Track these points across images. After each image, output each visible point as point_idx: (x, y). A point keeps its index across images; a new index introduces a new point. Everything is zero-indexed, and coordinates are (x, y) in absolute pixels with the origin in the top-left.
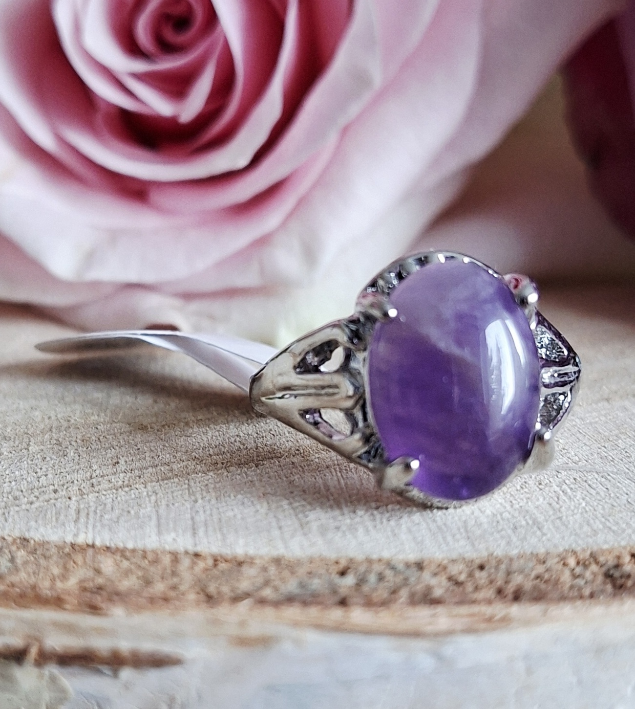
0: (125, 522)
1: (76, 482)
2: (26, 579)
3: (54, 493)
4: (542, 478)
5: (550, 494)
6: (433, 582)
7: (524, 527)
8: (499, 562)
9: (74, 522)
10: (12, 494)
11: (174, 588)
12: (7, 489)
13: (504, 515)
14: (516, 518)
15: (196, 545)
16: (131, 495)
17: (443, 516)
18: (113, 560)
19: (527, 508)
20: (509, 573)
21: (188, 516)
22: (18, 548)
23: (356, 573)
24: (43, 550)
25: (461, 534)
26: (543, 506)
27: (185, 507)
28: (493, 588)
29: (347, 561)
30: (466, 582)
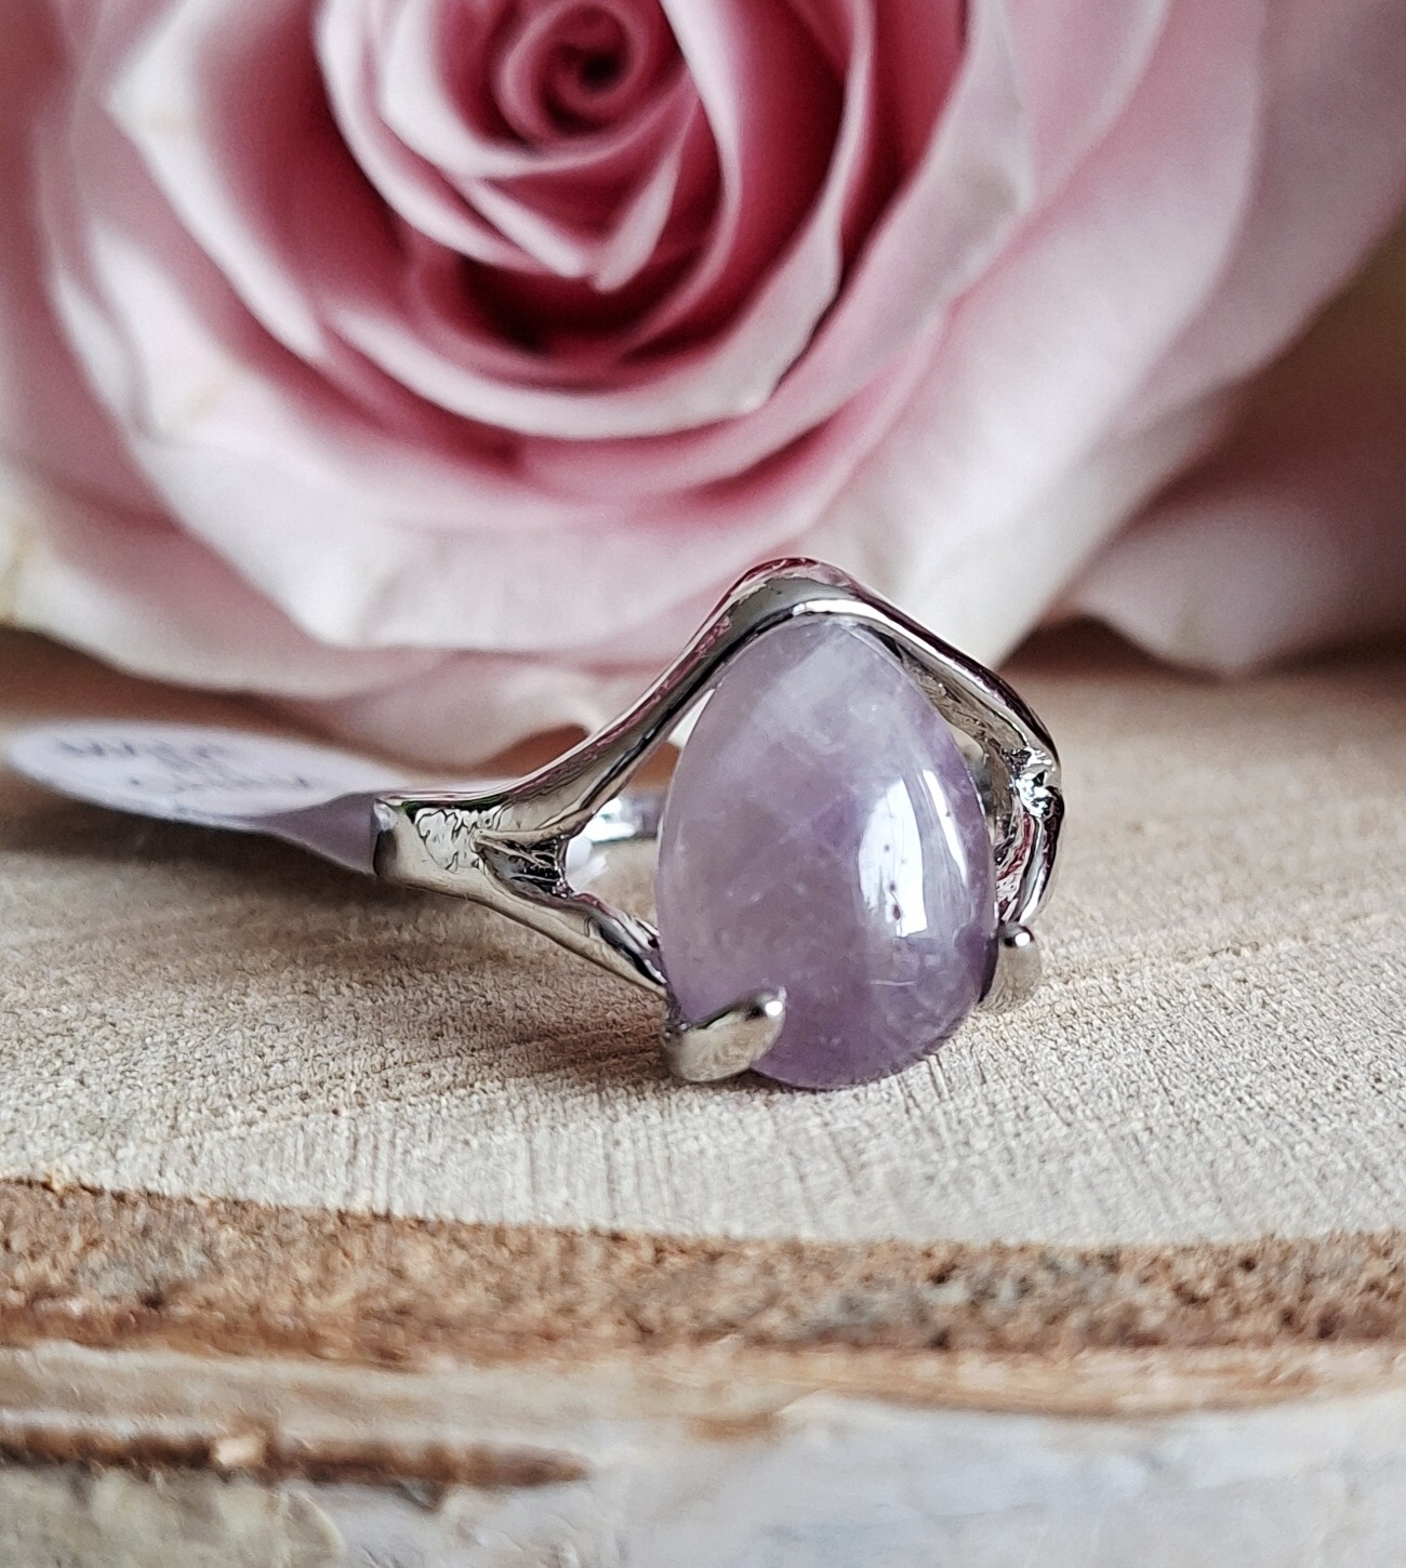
0: (460, 1164)
1: (350, 1076)
2: (239, 1291)
3: (300, 1102)
4: (1382, 1067)
6: (1142, 1296)
7: (1342, 1175)
8: (1288, 1253)
9: (346, 1165)
10: (209, 1102)
11: (567, 1310)
12: (196, 1093)
13: (1298, 1148)
14: (1324, 1155)
15: (615, 1216)
16: (471, 1106)
17: (1164, 1152)
18: (431, 1247)
19: (1348, 1133)
20: (1309, 1278)
21: (601, 1152)
22: (222, 1223)
23: (968, 1278)
24: (276, 1229)
25: (1204, 1191)
26: (1384, 1128)
27: (592, 1132)
28: (1273, 1312)
29: (950, 1252)
30: (1215, 1297)
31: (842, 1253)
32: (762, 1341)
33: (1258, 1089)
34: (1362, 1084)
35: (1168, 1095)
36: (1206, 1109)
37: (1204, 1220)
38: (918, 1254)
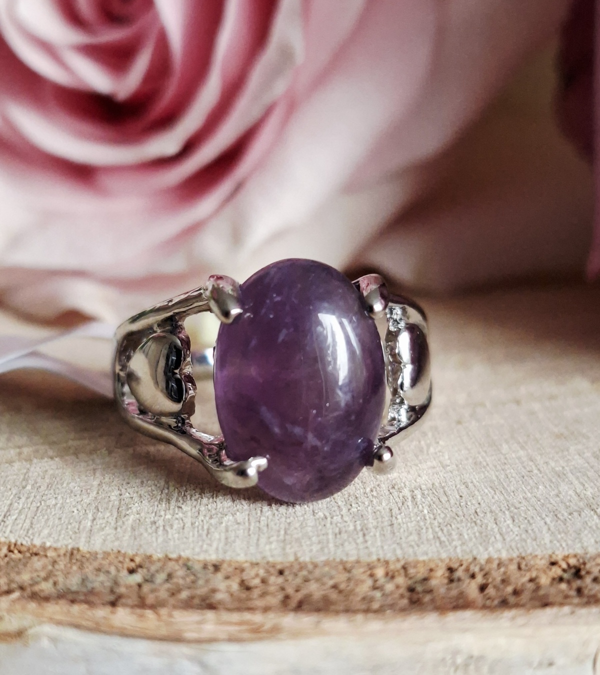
4: (398, 482)
5: (397, 499)
6: (222, 586)
7: (349, 532)
13: (335, 518)
14: (346, 522)
17: (270, 517)
20: (305, 581)
21: (9, 502)
25: (278, 536)
26: (383, 512)
27: (10, 493)
28: (280, 596)
29: (143, 560)
30: (256, 587)
31: (94, 555)
32: (35, 596)
34: (384, 488)
37: (270, 550)
38: (127, 560)
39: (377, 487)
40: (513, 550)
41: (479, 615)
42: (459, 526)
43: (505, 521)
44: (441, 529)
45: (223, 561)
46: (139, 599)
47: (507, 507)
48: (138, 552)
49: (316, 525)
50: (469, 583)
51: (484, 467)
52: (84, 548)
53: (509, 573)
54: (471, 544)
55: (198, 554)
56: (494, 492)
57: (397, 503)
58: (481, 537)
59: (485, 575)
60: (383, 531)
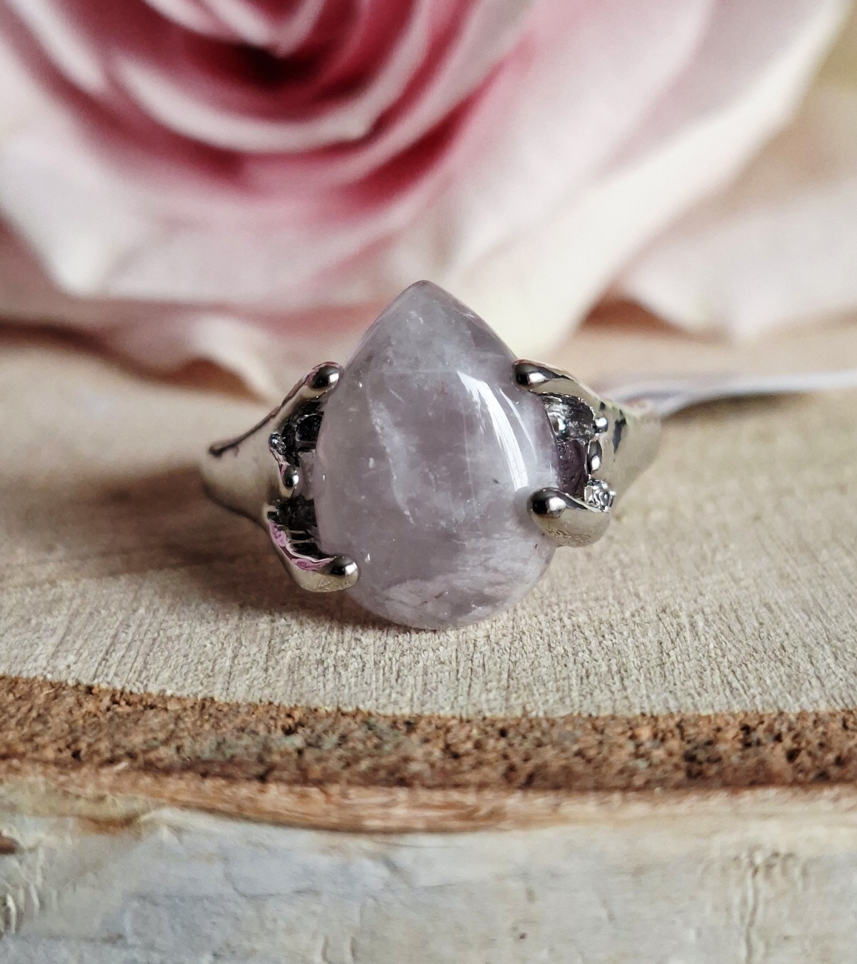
4: (671, 603)
5: (670, 628)
6: (419, 752)
7: (601, 676)
8: (533, 726)
11: (30, 738)
13: (580, 654)
14: (596, 660)
15: (95, 677)
17: (488, 654)
20: (538, 745)
21: (112, 632)
23: (308, 734)
25: (499, 681)
26: (649, 645)
27: (115, 618)
28: (502, 767)
29: (304, 715)
30: (467, 754)
31: (235, 709)
32: (150, 767)
33: (578, 613)
34: (651, 613)
35: (514, 614)
36: (534, 625)
37: (488, 701)
38: (283, 715)
39: (640, 610)
40: (835, 700)
41: (788, 793)
42: (758, 666)
43: (825, 660)
44: (733, 671)
45: (420, 717)
46: (298, 772)
47: (827, 639)
48: (299, 705)
49: (554, 665)
50: (773, 748)
51: (794, 581)
52: (220, 697)
53: (830, 734)
54: (775, 693)
55: (385, 706)
56: (807, 618)
57: (669, 633)
58: (791, 682)
59: (796, 737)
60: (650, 674)
